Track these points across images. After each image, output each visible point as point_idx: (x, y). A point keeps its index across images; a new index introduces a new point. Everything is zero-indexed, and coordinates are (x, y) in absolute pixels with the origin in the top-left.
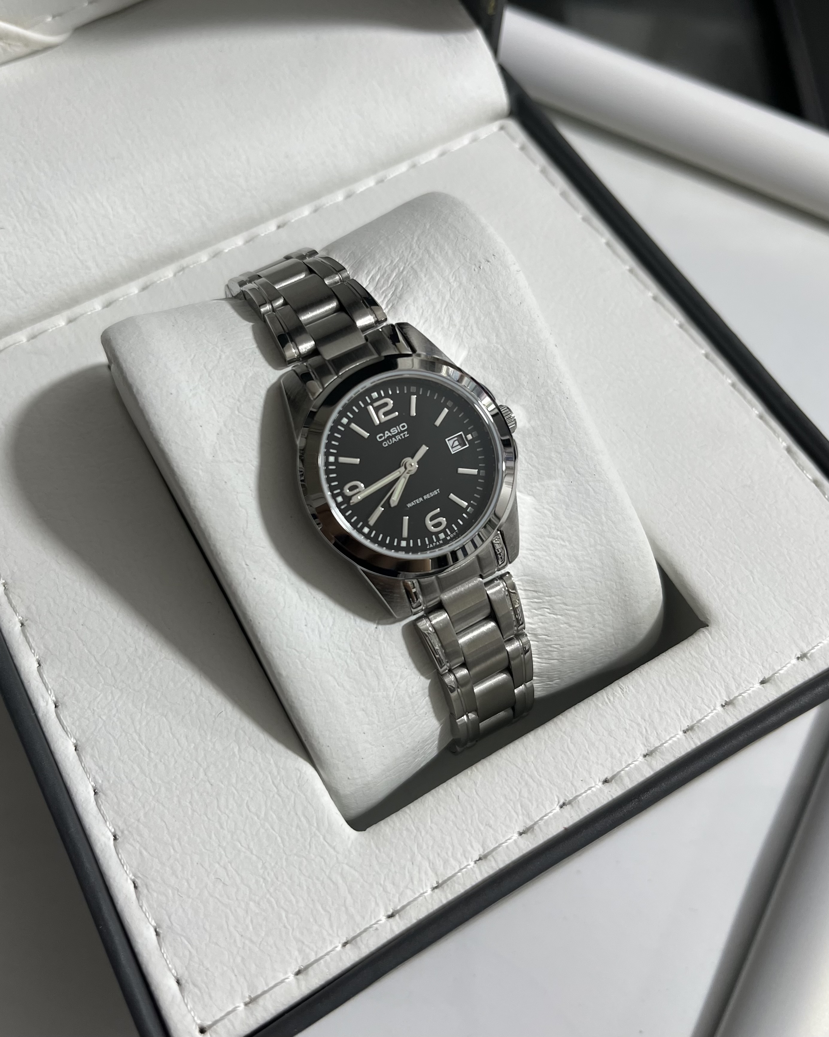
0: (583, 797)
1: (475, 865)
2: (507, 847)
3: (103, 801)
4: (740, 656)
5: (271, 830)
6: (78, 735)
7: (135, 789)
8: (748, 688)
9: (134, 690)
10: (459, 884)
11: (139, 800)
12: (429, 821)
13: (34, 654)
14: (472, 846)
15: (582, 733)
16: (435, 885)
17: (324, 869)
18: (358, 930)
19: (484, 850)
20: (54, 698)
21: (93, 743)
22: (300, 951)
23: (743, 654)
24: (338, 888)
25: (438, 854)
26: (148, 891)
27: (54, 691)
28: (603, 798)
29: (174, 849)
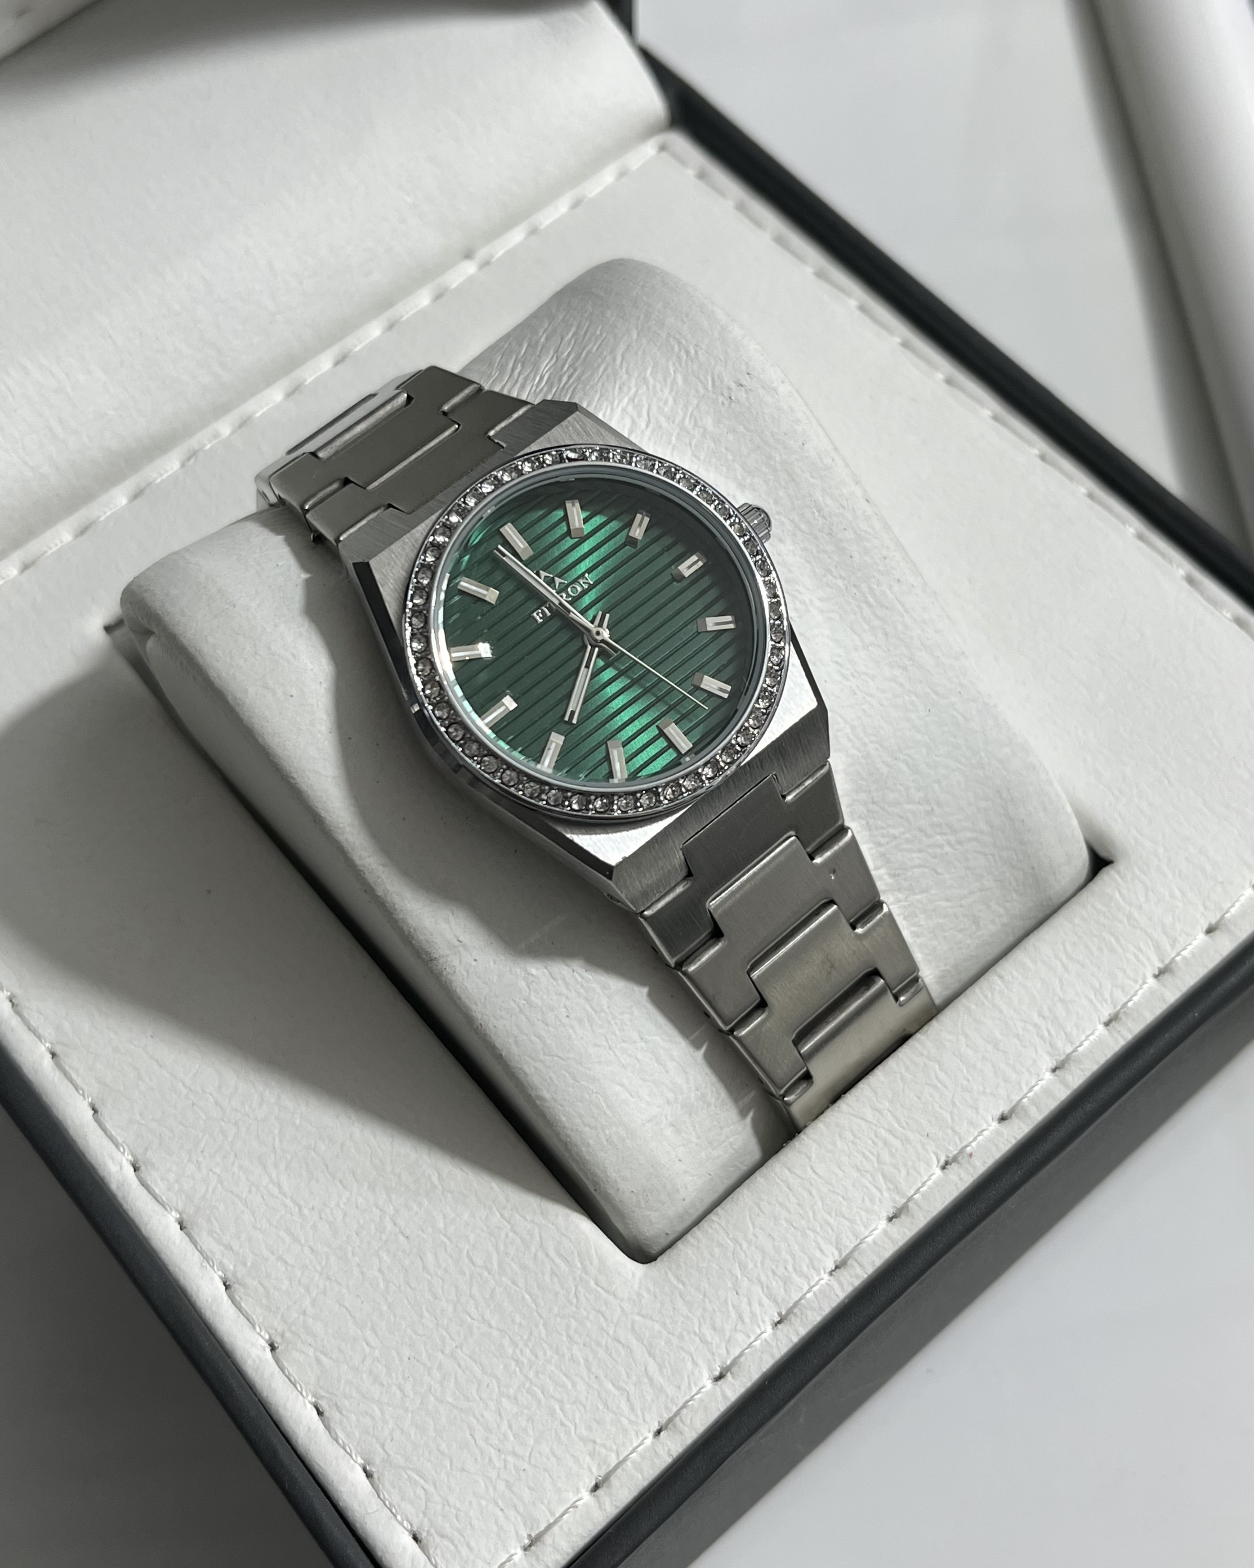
0: (972, 1147)
1: (832, 1278)
2: (875, 1242)
3: (242, 1296)
4: (1167, 897)
5: (513, 1287)
6: (180, 1203)
7: (289, 1268)
8: (1188, 943)
9: (256, 1119)
10: (813, 1309)
11: (299, 1283)
12: (750, 1225)
13: (83, 1095)
14: (821, 1251)
15: (954, 1054)
16: (777, 1319)
17: (605, 1328)
18: (674, 1407)
19: (840, 1253)
20: (130, 1157)
21: (208, 1212)
22: (592, 1455)
23: (1172, 896)
24: (631, 1352)
25: (773, 1272)
26: (341, 1413)
27: (128, 1147)
28: (1003, 1143)
29: (367, 1344)
